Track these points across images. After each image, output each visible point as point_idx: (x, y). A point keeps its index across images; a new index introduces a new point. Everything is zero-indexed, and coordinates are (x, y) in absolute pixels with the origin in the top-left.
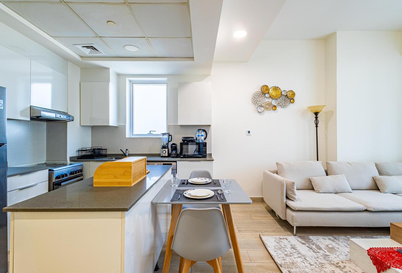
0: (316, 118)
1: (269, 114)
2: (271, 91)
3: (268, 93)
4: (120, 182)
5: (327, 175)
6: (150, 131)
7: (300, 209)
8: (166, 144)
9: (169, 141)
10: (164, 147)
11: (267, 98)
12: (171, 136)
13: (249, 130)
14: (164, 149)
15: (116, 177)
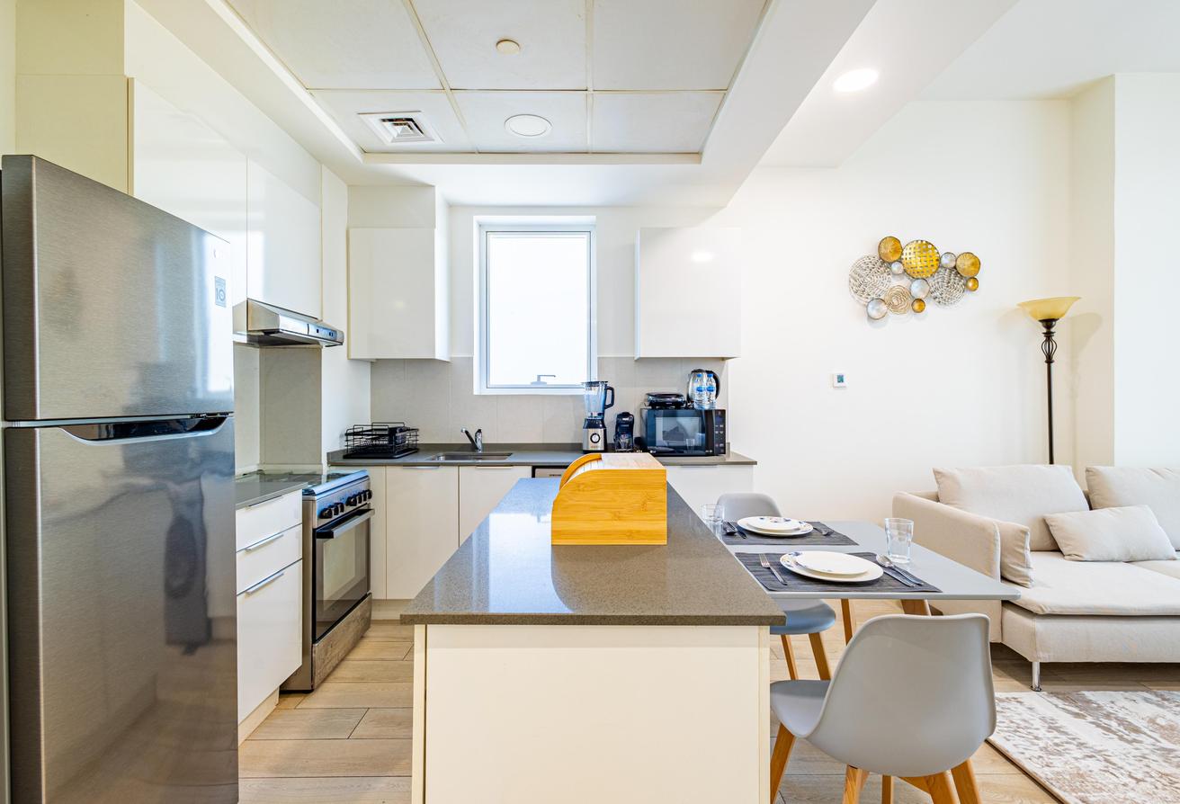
0: (1049, 335)
1: (901, 325)
2: (908, 254)
3: (900, 261)
4: (631, 532)
5: (1091, 509)
6: (539, 377)
7: (1058, 611)
8: (599, 414)
9: (605, 407)
10: (591, 424)
11: (894, 274)
12: (612, 389)
13: (840, 373)
14: (592, 431)
15: (618, 517)
